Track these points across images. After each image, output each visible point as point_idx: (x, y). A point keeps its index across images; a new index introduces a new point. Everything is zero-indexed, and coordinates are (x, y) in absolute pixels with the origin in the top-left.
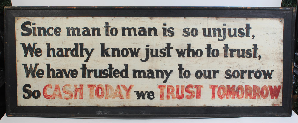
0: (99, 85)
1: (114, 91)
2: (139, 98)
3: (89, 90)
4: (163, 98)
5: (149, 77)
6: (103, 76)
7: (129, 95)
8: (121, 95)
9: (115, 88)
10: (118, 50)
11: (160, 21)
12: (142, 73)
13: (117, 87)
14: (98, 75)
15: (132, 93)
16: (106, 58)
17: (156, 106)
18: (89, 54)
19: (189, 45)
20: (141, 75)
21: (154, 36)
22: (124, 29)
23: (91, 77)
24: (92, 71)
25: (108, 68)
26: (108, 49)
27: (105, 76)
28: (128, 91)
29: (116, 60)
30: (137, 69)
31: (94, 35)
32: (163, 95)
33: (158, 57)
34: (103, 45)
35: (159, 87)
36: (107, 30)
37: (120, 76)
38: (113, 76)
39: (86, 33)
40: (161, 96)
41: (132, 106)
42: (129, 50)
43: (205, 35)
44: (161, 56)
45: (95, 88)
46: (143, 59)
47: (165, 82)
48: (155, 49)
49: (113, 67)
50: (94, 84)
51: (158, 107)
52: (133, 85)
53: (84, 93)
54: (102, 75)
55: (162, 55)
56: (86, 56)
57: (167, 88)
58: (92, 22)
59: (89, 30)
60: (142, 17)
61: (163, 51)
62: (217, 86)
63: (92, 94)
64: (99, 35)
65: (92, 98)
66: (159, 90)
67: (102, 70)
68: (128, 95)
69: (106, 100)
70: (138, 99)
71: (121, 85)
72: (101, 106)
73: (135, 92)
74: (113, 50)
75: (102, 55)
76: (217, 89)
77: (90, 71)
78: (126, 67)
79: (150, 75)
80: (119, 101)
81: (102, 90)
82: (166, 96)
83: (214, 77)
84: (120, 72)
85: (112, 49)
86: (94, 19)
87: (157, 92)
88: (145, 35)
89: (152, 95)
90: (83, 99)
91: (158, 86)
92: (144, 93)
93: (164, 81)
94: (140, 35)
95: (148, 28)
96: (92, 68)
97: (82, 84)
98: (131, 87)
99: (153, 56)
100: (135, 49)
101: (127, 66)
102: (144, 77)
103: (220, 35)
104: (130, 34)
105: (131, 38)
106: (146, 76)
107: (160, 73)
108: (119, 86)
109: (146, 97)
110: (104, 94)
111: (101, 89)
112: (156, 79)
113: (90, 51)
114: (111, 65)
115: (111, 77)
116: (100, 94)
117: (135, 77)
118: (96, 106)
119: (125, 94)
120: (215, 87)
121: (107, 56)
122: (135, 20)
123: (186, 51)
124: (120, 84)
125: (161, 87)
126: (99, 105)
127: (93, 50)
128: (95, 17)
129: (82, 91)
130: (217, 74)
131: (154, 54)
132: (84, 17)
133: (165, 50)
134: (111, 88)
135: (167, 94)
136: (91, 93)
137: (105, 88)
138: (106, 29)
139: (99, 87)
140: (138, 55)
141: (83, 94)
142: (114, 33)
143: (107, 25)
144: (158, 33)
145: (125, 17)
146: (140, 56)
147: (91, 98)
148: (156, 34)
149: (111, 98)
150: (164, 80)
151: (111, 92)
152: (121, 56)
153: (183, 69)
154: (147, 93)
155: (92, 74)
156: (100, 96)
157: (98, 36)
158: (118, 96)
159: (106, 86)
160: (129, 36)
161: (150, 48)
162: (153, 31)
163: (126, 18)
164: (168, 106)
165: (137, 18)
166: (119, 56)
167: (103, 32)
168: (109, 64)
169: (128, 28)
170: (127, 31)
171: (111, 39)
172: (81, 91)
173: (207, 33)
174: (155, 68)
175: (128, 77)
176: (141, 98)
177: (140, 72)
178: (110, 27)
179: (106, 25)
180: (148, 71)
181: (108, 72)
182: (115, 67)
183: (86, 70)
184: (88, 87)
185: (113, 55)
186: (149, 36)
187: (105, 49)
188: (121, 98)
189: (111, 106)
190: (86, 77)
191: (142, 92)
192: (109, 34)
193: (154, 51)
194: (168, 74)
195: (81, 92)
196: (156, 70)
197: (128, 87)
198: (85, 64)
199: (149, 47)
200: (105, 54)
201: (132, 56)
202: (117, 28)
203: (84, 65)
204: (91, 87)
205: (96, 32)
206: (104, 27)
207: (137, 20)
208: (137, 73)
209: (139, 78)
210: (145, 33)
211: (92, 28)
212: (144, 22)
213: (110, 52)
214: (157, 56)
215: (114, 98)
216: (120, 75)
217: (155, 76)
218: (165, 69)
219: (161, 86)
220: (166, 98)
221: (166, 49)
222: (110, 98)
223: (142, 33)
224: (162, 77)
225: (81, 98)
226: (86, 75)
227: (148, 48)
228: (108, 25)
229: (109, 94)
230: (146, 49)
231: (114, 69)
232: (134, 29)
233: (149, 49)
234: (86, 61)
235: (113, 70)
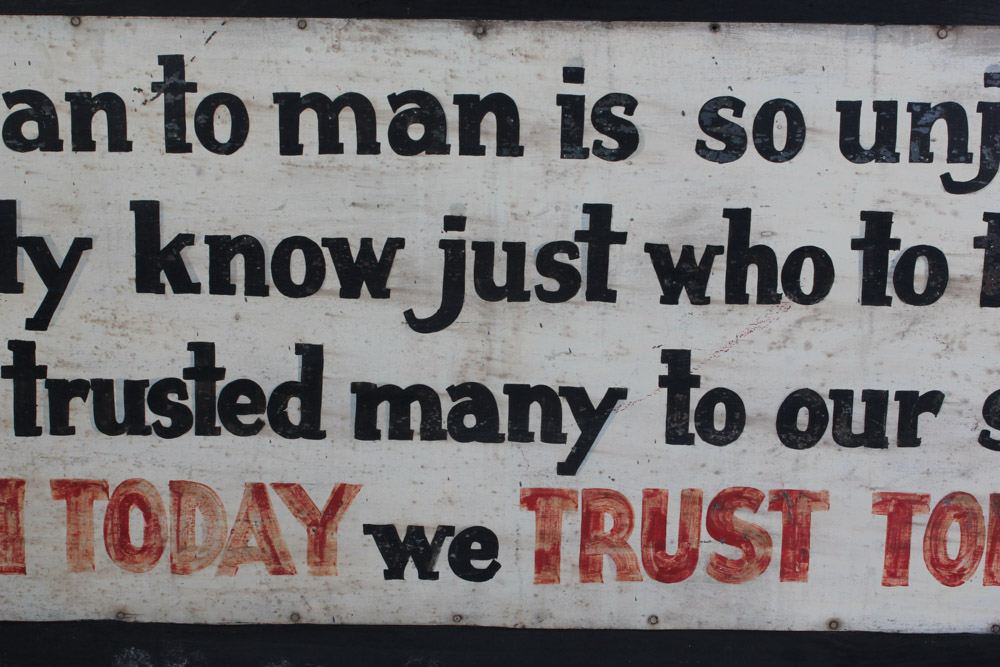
0: (126, 484)
1: (231, 524)
2: (394, 572)
3: (65, 513)
4: (556, 570)
5: (464, 436)
6: (157, 425)
7: (327, 551)
8: (273, 549)
9: (233, 501)
10: (251, 248)
11: (538, 46)
12: (415, 408)
13: (246, 496)
14: (120, 415)
15: (348, 534)
16: (169, 303)
17: (510, 624)
18: (57, 277)
19: (739, 219)
20: (408, 422)
21: (500, 153)
22: (290, 106)
23: (71, 431)
24: (79, 388)
25: (188, 373)
26: (186, 239)
27: (166, 422)
28: (321, 525)
29: (237, 318)
30: (379, 379)
31: (83, 142)
32: (556, 551)
33: (525, 297)
34: (147, 214)
35: (531, 499)
36: (174, 114)
37: (268, 427)
38: (218, 423)
39: (30, 130)
40: (546, 562)
41: (347, 621)
42: (326, 251)
43: (850, 147)
44: (545, 296)
45: (101, 505)
46: (424, 312)
47: (568, 467)
48: (507, 246)
49: (218, 365)
50: (92, 478)
51: (524, 630)
52: (357, 488)
53: (27, 534)
54: (150, 417)
55: (552, 285)
56: (35, 289)
57: (586, 506)
58: (69, 54)
59: (54, 112)
60: (415, 23)
61: (561, 257)
62: (922, 500)
63: (83, 538)
64: (119, 142)
65: (84, 569)
66: (528, 521)
67: (145, 383)
68: (320, 550)
69: (180, 580)
70: (388, 575)
71: (276, 486)
72: (146, 619)
73: (368, 529)
74: (221, 248)
75: (146, 282)
76: (921, 519)
77: (63, 392)
78: (305, 364)
79: (470, 421)
80: (264, 588)
81: (148, 516)
82: (577, 561)
83: (909, 437)
84: (268, 395)
85: (209, 240)
86: (81, 34)
87: (516, 529)
88: (434, 144)
89: (480, 555)
90: (23, 571)
91: (523, 491)
92: (430, 538)
93: (563, 459)
94: (402, 144)
95: (459, 99)
96: (79, 366)
97: (17, 476)
98: (340, 497)
99: (488, 292)
100: (366, 243)
101: (312, 357)
102: (431, 432)
103: (958, 151)
104: (330, 143)
105: (341, 168)
106: (444, 426)
107: (535, 410)
108: (258, 493)
109: (442, 564)
110: (163, 541)
111: (144, 507)
112: (507, 449)
113: (60, 254)
114: (203, 352)
115: (206, 429)
116: (137, 538)
117: (365, 429)
118: (112, 617)
119: (305, 545)
120: (912, 502)
121: (177, 290)
122: (363, 39)
123: (720, 263)
124: (267, 481)
125: (541, 503)
126: (129, 610)
127: (82, 245)
128: (89, 21)
129: (18, 521)
130: (925, 419)
131: (500, 278)
132: (16, 19)
133: (573, 252)
134: (208, 501)
135: (583, 547)
136: (77, 535)
137: (167, 500)
138: (168, 106)
139: (129, 497)
140: (391, 283)
141: (22, 540)
142: (222, 131)
143: (174, 79)
144: (524, 131)
145: (295, 21)
146: (401, 290)
147: (75, 570)
148: (510, 144)
149: (212, 570)
150: (562, 452)
151: (209, 530)
152: (274, 291)
153: (696, 381)
154: (448, 541)
155: (81, 411)
156: (138, 557)
157: (115, 154)
158: (253, 558)
159: (177, 489)
160: (323, 150)
161: (469, 235)
162: (490, 122)
163: (302, 27)
164: (585, 626)
165: (382, 31)
166: (255, 288)
167: (146, 122)
168: (192, 346)
169: (317, 101)
170: (309, 122)
171: (200, 172)
172: (11, 523)
173: (867, 137)
174: (503, 376)
175: (322, 435)
176: (411, 569)
177: (399, 398)
178: (193, 87)
179: (167, 74)
180: (454, 392)
181: (184, 396)
182: (233, 364)
183: (40, 384)
184: (57, 497)
185: (221, 284)
186: (462, 152)
187: (165, 240)
188: (278, 572)
189: (212, 616)
190: (38, 432)
191: (416, 532)
192: (191, 136)
193: (501, 258)
194: (593, 418)
195: (11, 531)
196: (508, 389)
197: (321, 500)
198: (32, 345)
199: (461, 228)
200: (164, 278)
201: (349, 291)
202: (242, 98)
203: (23, 351)
204: (77, 494)
205: (100, 124)
206: (156, 87)
207: (377, 40)
208: (383, 409)
209: (392, 436)
210: (436, 133)
211: (69, 96)
212: (432, 53)
213: (197, 261)
214: (515, 291)
215: (229, 566)
216: (264, 417)
217: (504, 427)
218: (573, 382)
219: (548, 493)
220: (577, 577)
221: (579, 245)
222: (201, 567)
223: (416, 132)
224: (553, 434)
225: (11, 564)
226: (42, 417)
227: (453, 235)
228: (182, 76)
229: (199, 541)
230: (443, 244)
231: (230, 378)
232: (361, 105)
233: (461, 243)
234: (39, 322)
235: (220, 385)
